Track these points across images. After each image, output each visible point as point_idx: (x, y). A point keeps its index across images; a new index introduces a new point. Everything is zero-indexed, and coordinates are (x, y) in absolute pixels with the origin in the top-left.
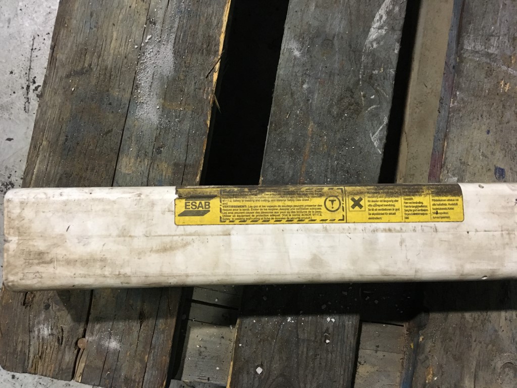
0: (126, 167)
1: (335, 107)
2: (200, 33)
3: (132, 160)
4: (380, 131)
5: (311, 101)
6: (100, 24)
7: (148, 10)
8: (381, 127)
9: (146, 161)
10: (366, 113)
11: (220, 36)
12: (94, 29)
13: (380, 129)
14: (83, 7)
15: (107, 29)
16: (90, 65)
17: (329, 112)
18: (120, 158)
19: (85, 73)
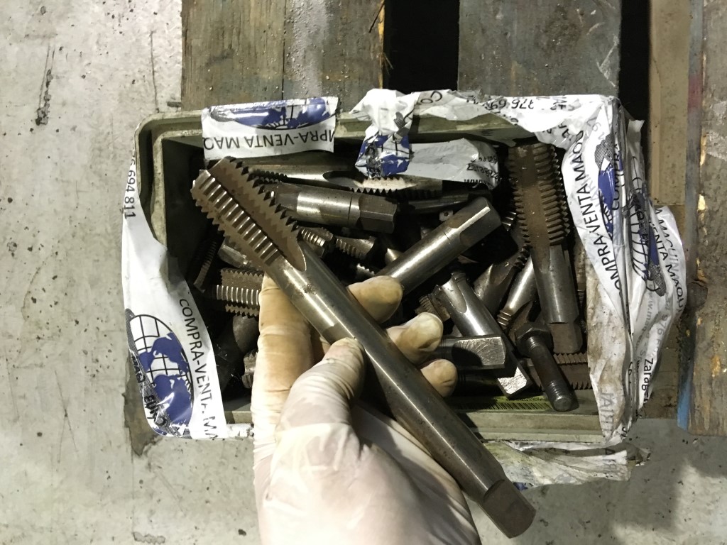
1: (543, 36)
4: (610, 56)
5: (509, 35)
8: (611, 51)
10: (587, 36)
13: (609, 55)
16: (230, 46)
17: (537, 44)
19: (226, 57)
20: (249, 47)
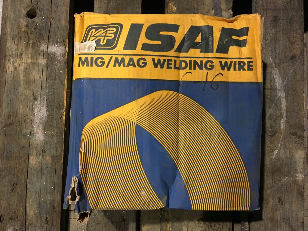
0: (32, 160)
2: (56, 100)
3: (35, 157)
6: (14, 103)
7: (33, 94)
9: (40, 157)
11: (64, 101)
12: (12, 106)
14: (7, 98)
15: (18, 105)
16: (13, 121)
18: (29, 158)
19: (11, 125)
20: (19, 121)
